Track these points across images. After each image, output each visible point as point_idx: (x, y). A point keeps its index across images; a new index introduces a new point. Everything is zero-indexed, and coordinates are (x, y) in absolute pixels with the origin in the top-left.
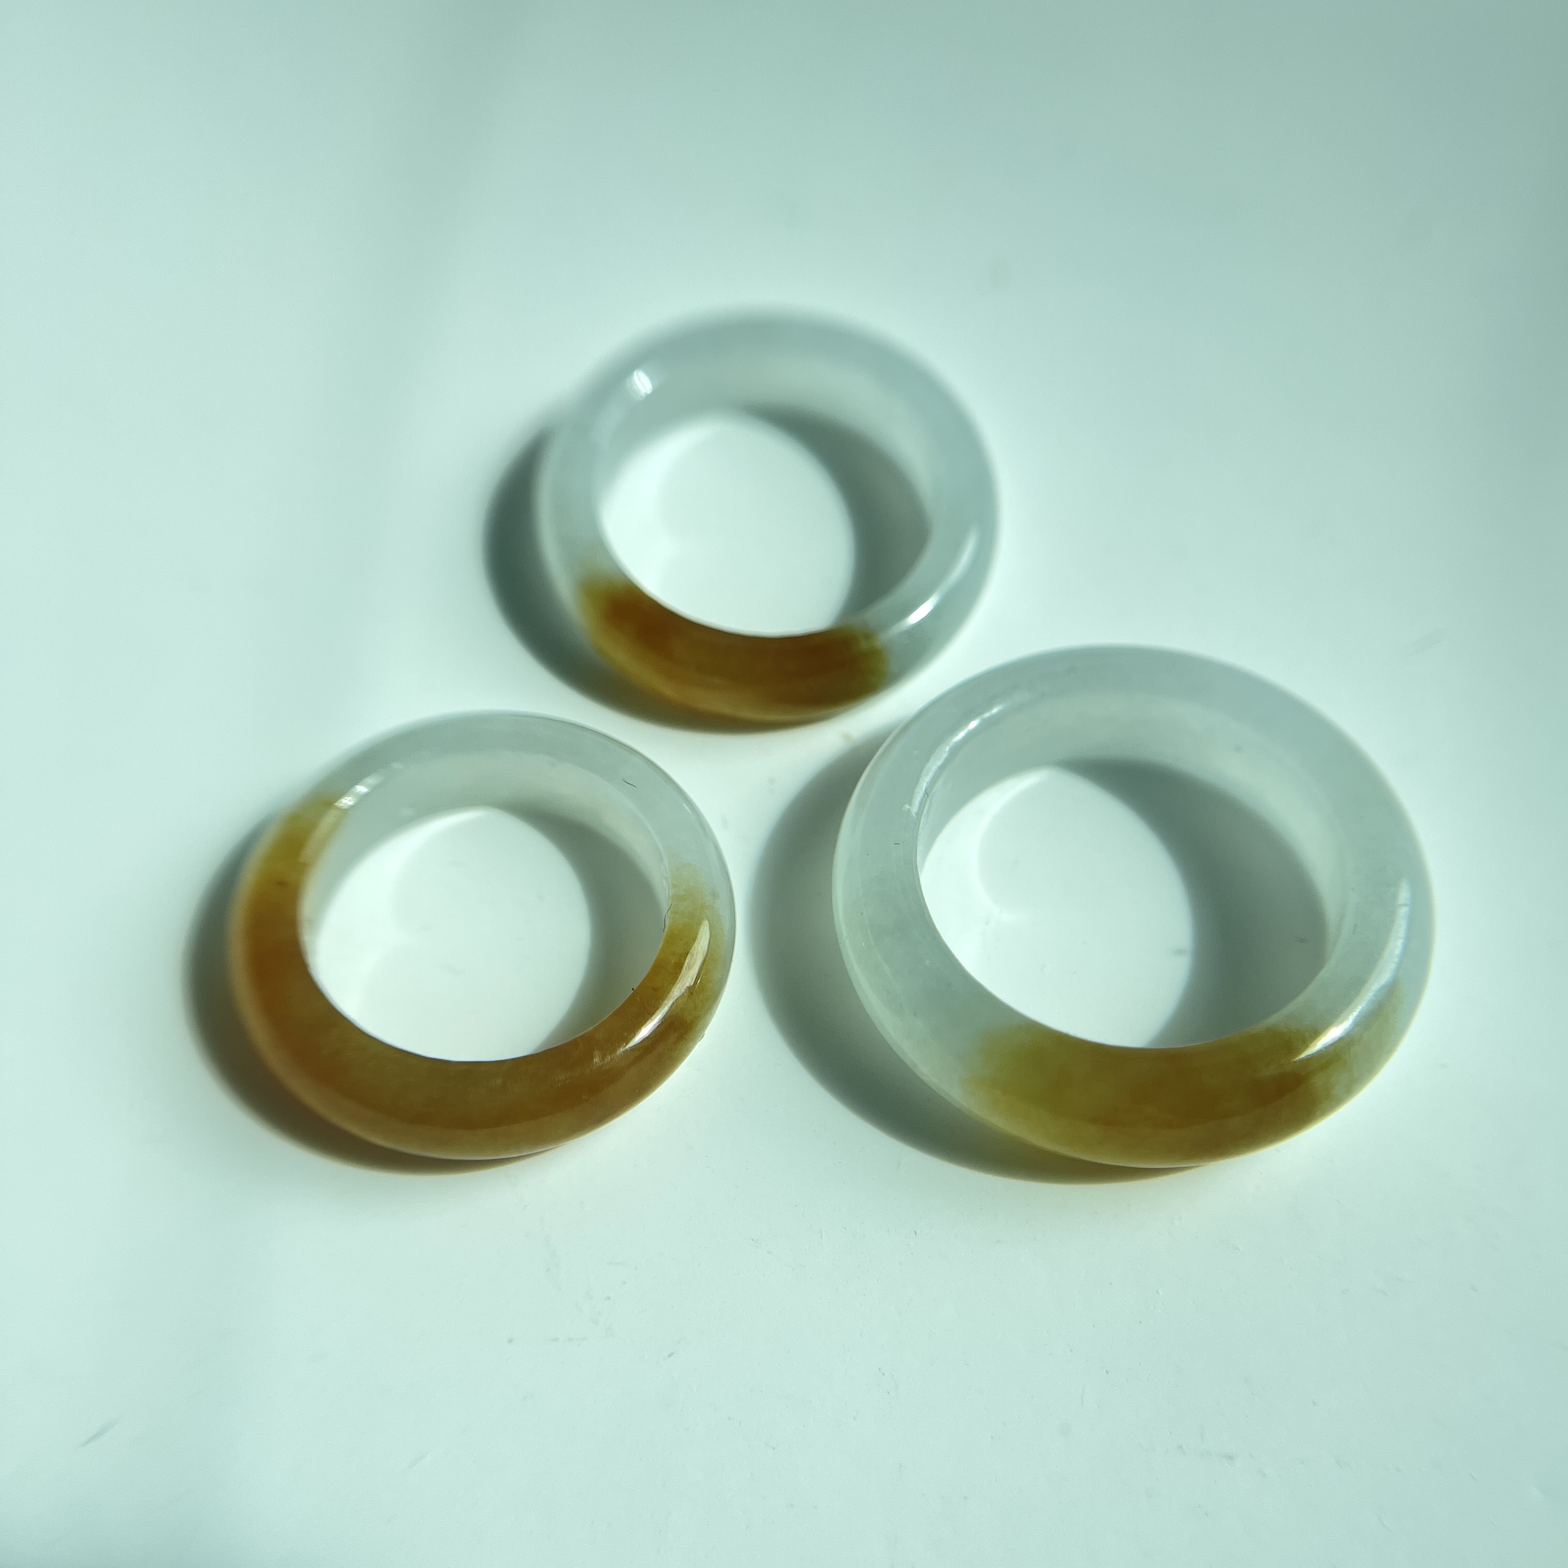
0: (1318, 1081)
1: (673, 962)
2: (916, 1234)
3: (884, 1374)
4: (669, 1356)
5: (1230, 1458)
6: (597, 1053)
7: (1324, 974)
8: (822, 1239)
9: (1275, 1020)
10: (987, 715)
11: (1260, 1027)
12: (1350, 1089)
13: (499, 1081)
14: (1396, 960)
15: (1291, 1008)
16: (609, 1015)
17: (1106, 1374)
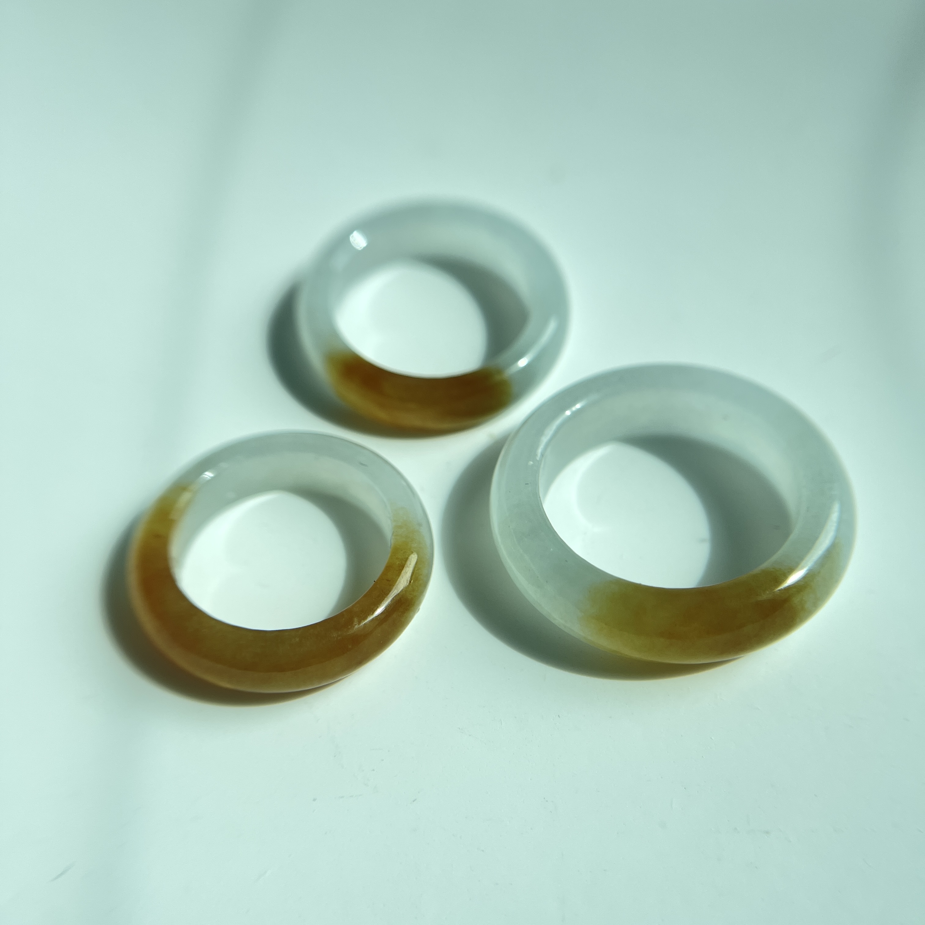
0: (796, 600)
1: (397, 563)
2: (559, 717)
3: (547, 801)
4: (413, 801)
5: (767, 832)
6: (356, 620)
7: (792, 537)
8: (502, 724)
9: (766, 565)
10: (574, 409)
11: (757, 570)
12: (817, 603)
13: (297, 640)
14: (835, 524)
15: (774, 558)
16: (362, 596)
17: (685, 789)
